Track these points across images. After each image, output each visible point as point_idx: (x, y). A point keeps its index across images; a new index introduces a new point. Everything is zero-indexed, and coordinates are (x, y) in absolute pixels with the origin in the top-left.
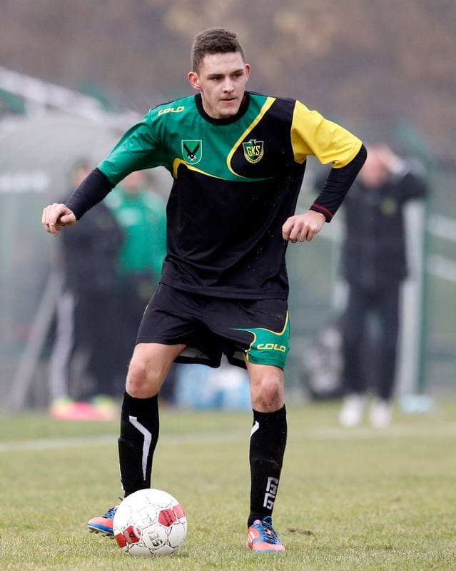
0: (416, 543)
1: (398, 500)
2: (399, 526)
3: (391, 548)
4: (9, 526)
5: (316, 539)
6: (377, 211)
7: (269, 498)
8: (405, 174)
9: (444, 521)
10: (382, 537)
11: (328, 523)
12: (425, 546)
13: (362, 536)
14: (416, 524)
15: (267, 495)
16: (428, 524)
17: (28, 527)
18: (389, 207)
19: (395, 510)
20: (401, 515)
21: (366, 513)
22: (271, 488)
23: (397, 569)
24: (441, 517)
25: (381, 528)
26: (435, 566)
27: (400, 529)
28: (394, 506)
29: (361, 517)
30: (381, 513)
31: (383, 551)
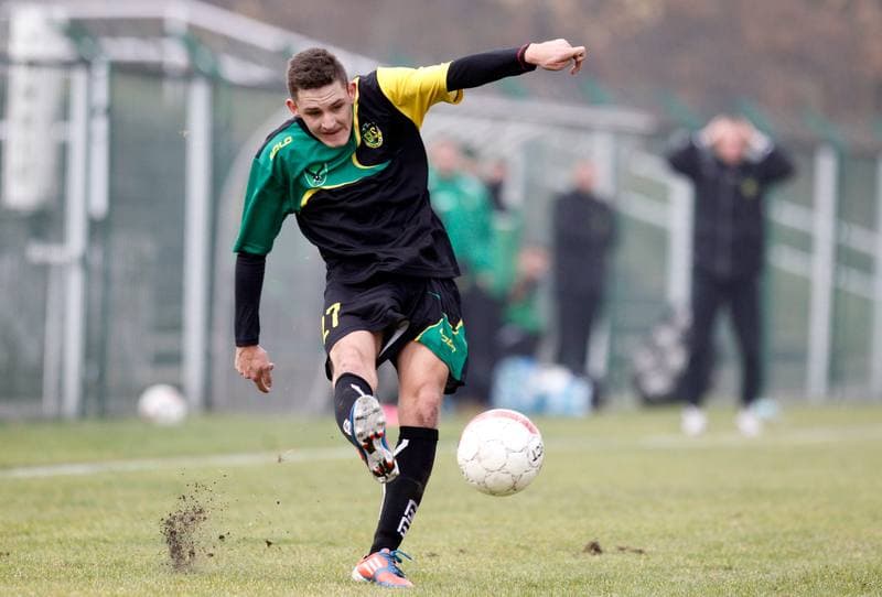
0: (758, 562)
1: (738, 516)
2: (740, 544)
3: (730, 568)
4: (309, 542)
5: (648, 559)
6: (737, 192)
7: (405, 524)
8: (769, 152)
9: (789, 540)
10: (721, 557)
11: (661, 541)
12: (769, 566)
13: (699, 555)
14: (758, 542)
15: (404, 519)
16: (772, 542)
17: (330, 544)
18: (749, 187)
19: (735, 527)
20: (742, 532)
21: (702, 530)
22: (410, 513)
23: (737, 591)
24: (786, 535)
25: (719, 546)
26: (779, 589)
27: (742, 548)
28: (735, 522)
29: (698, 534)
30: (720, 530)
31: (722, 571)
